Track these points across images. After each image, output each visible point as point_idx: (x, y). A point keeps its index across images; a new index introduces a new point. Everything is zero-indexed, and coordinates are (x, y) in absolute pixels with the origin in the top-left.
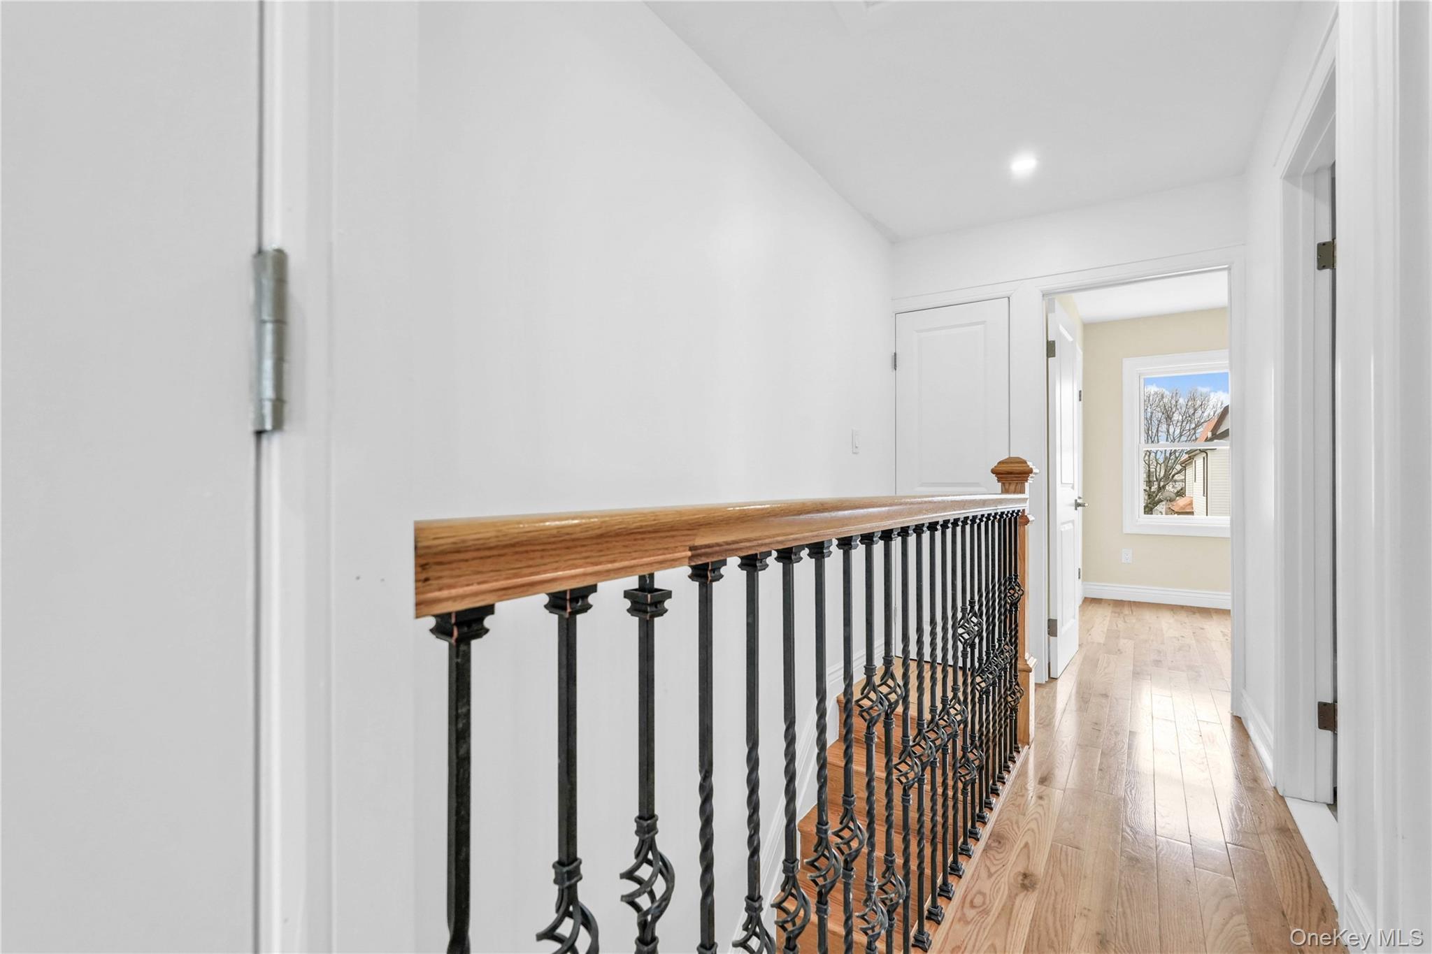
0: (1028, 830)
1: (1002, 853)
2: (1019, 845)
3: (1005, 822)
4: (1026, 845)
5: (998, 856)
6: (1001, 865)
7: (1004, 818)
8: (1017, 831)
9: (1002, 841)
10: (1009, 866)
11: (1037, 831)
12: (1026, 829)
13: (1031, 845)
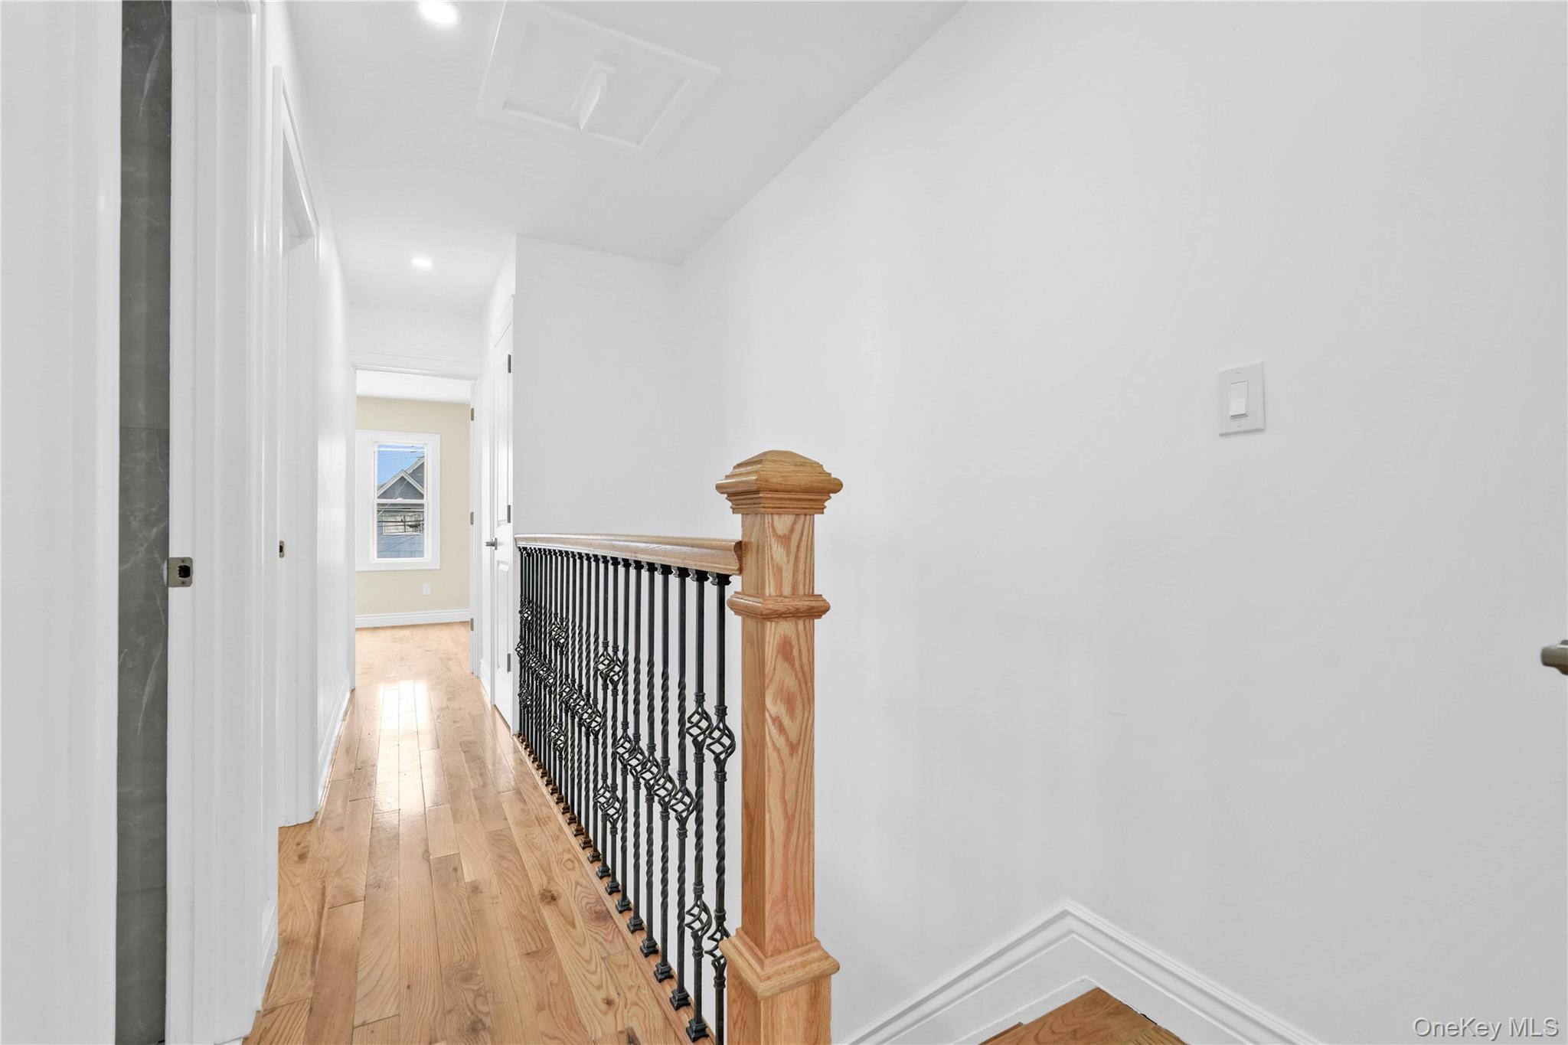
0: (584, 943)
1: (586, 905)
2: (579, 921)
3: (611, 935)
4: (574, 926)
5: (585, 901)
6: (577, 895)
7: (616, 940)
8: (592, 933)
9: (595, 915)
10: (571, 900)
11: (576, 947)
12: (587, 943)
13: (571, 929)
